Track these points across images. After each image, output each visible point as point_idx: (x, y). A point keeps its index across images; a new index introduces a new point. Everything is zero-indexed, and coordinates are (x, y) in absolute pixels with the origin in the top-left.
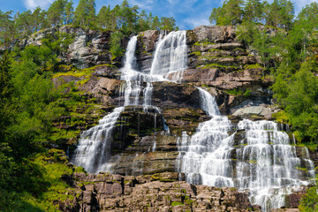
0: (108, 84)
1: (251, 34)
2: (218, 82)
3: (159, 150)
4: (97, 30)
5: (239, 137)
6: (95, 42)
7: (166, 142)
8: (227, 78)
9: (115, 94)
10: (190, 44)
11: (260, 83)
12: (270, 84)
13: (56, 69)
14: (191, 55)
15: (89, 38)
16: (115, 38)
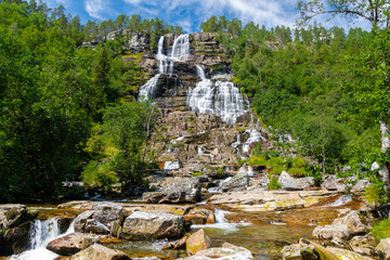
0: (152, 62)
1: (221, 37)
2: (205, 62)
3: (178, 96)
4: (143, 33)
5: (215, 91)
6: (142, 39)
7: (181, 92)
8: (209, 60)
9: (155, 67)
10: (190, 42)
11: (225, 63)
12: (229, 64)
13: (123, 53)
14: (191, 48)
15: (139, 37)
16: (153, 38)
